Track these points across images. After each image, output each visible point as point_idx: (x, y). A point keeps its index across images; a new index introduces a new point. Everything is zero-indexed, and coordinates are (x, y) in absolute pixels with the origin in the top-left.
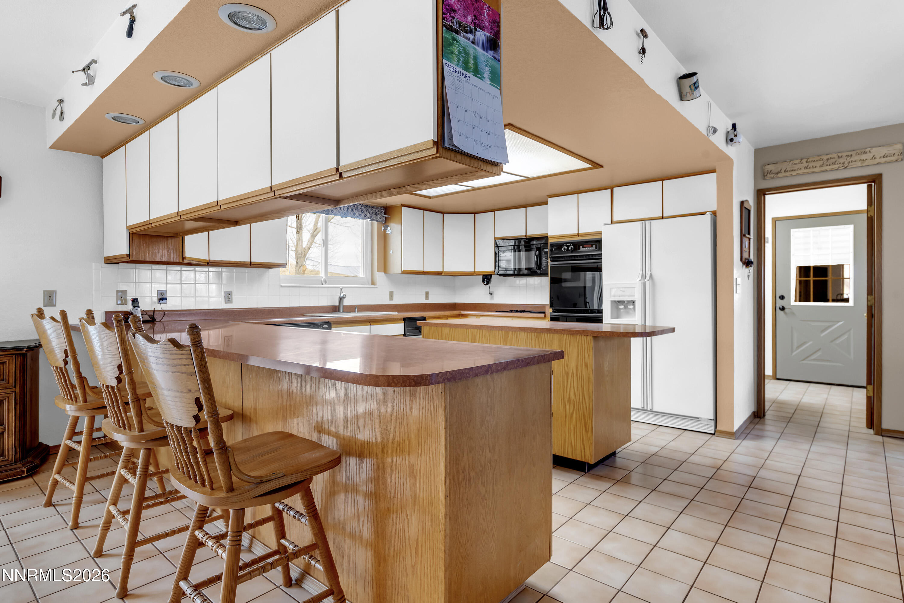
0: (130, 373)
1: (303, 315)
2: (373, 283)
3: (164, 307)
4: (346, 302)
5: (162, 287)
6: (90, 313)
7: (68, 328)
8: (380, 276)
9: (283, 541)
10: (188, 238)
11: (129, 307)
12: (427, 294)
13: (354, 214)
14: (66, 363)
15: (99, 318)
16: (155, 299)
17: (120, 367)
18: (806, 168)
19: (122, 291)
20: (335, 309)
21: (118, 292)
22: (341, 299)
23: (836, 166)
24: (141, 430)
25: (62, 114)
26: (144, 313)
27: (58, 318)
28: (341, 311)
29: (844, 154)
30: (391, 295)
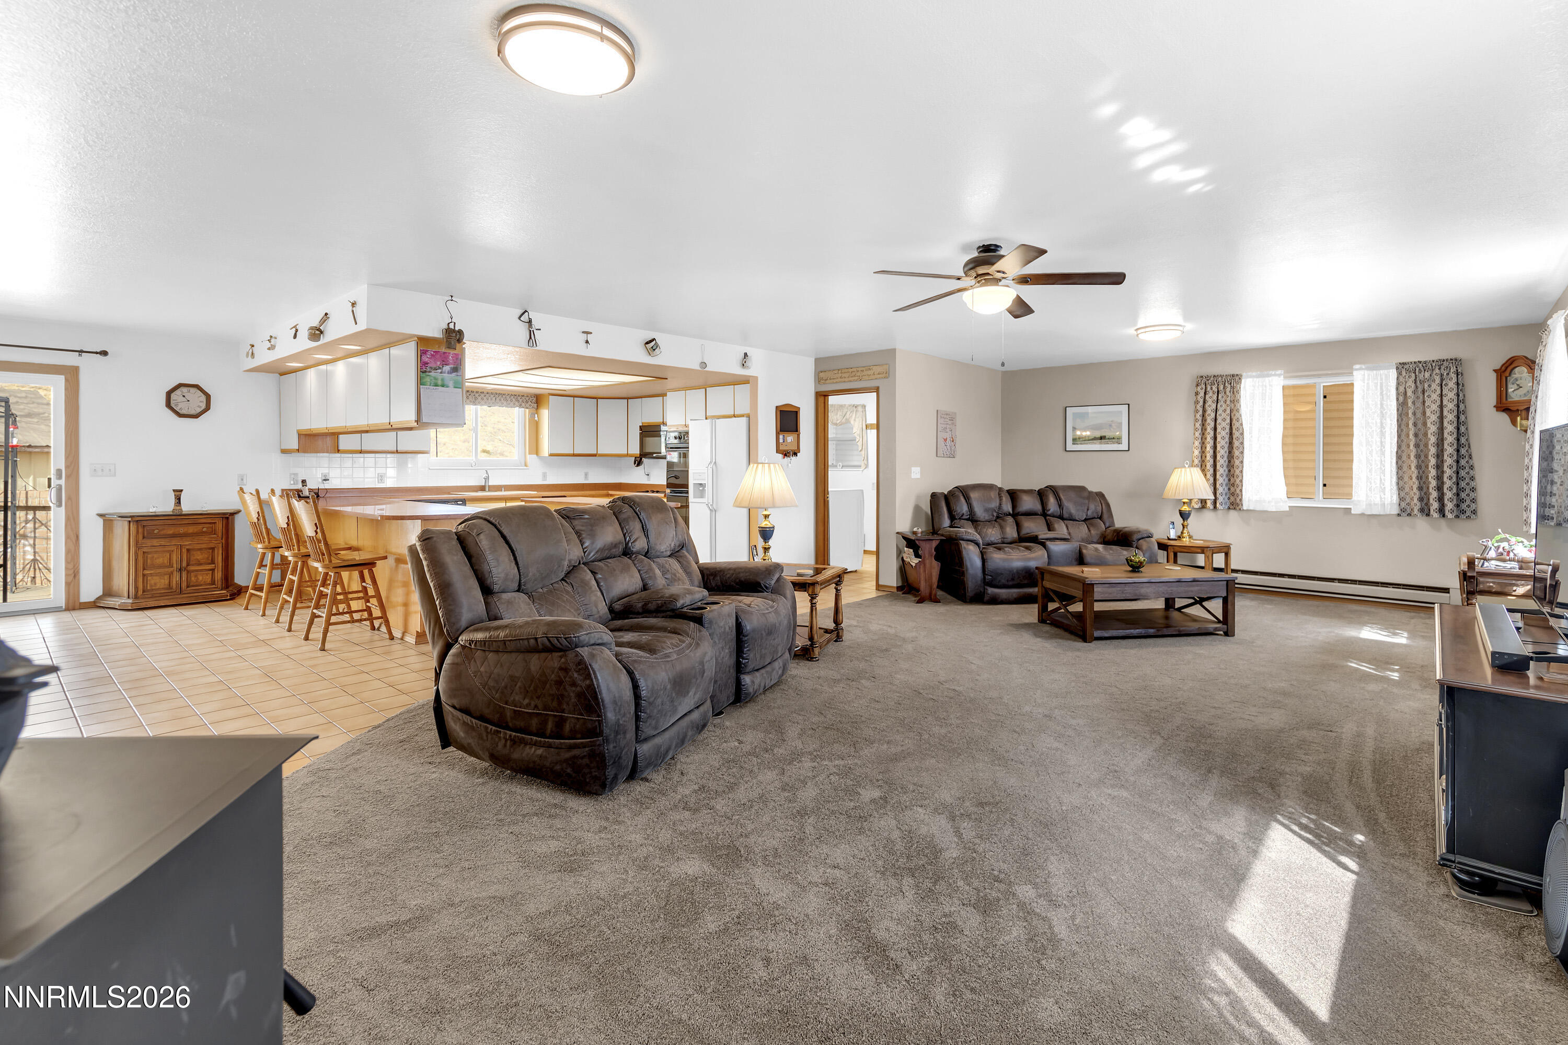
0: (293, 521)
1: (449, 493)
2: (526, 465)
3: (327, 486)
4: (491, 483)
5: (326, 471)
6: (273, 491)
7: (261, 502)
8: (531, 459)
9: (368, 604)
10: (341, 436)
11: (299, 486)
12: (586, 475)
13: (502, 403)
14: (258, 520)
15: (278, 493)
16: (320, 480)
17: (288, 517)
18: (841, 378)
19: (294, 474)
20: (482, 488)
21: (291, 474)
22: (487, 479)
23: (856, 378)
24: (299, 550)
25: (253, 354)
26: (310, 490)
27: (254, 493)
28: (487, 489)
29: (860, 369)
30: (544, 476)
